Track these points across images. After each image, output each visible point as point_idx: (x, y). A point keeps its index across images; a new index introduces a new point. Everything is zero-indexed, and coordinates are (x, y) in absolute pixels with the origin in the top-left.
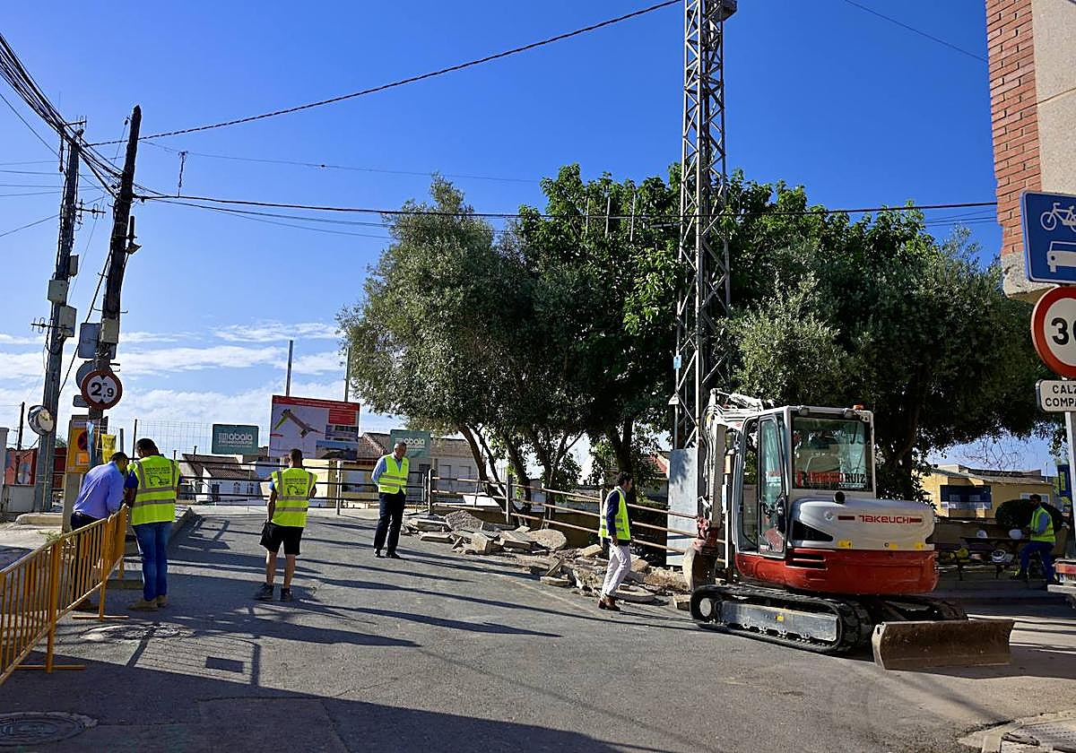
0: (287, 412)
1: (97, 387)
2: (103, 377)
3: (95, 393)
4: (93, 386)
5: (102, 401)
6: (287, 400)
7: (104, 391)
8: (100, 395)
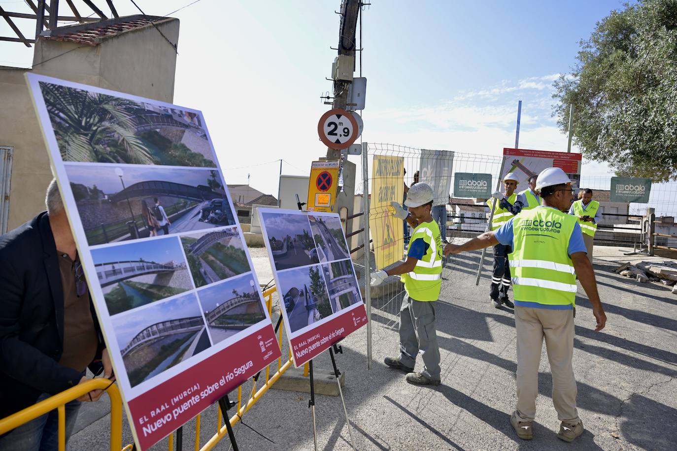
0: (516, 163)
1: (333, 127)
2: (339, 116)
3: (331, 133)
4: (329, 125)
5: (338, 141)
6: (516, 152)
7: (340, 131)
8: (336, 134)
